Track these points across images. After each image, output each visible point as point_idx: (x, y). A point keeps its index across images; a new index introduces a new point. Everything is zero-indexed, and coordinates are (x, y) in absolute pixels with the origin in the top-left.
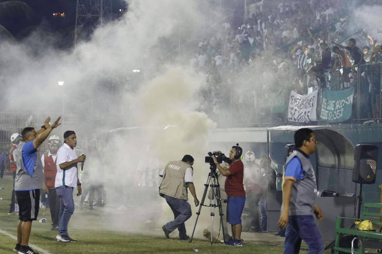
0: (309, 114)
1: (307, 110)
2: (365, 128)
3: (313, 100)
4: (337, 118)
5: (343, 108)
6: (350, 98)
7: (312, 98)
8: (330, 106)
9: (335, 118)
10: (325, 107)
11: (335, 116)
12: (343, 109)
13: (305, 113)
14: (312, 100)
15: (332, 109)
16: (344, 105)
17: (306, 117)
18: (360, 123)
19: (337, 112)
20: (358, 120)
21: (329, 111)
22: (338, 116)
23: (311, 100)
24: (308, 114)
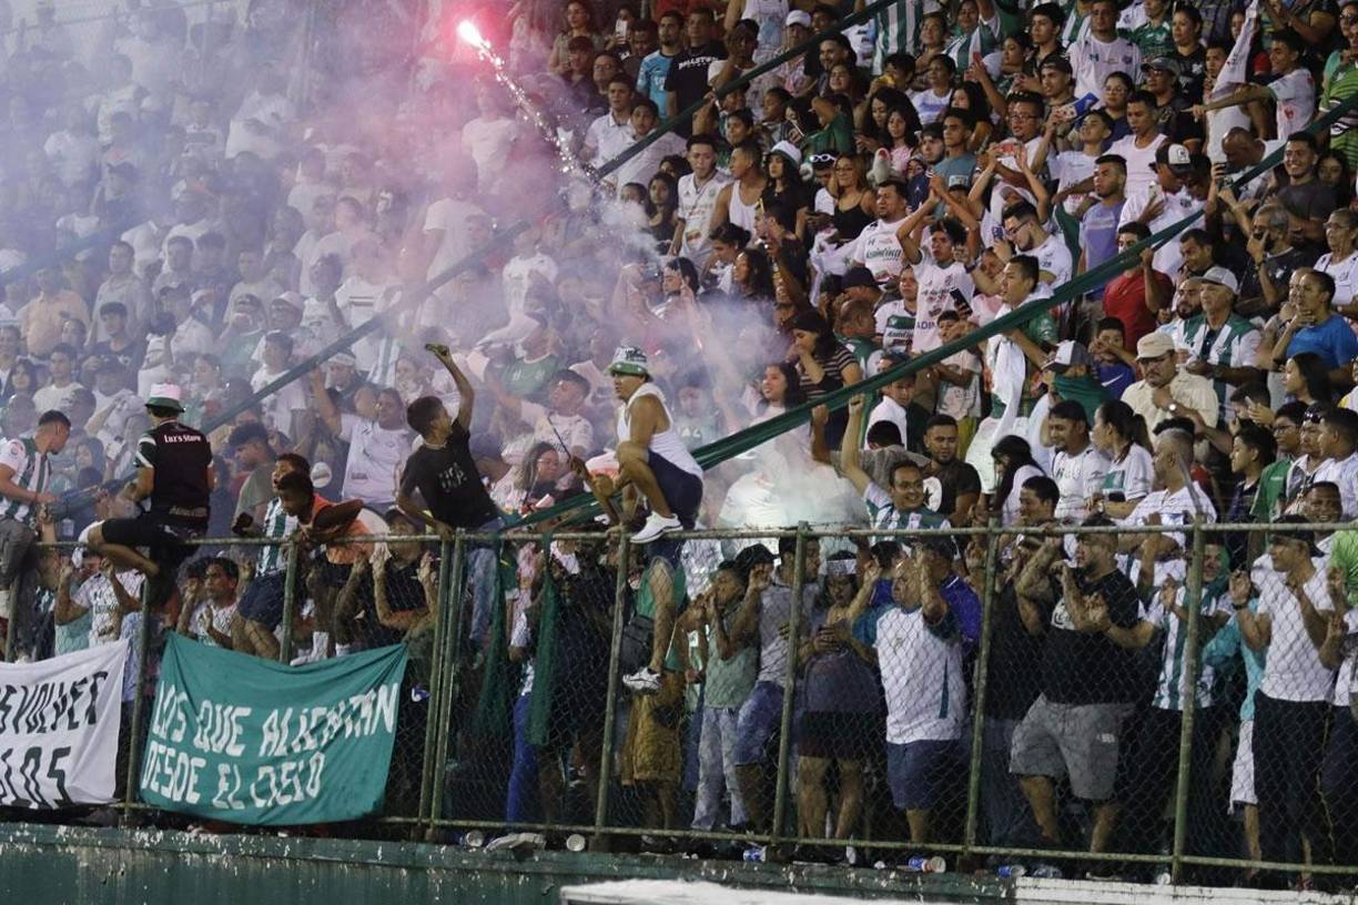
0: (62, 764)
1: (48, 743)
2: (480, 871)
3: (94, 689)
4: (275, 804)
5: (323, 750)
6: (375, 703)
7: (85, 681)
8: (210, 733)
9: (260, 803)
10: (178, 736)
11: (264, 793)
12: (322, 757)
13: (34, 753)
14: (86, 689)
15: (236, 751)
16: (326, 736)
17: (42, 774)
18: (438, 842)
19: (278, 772)
20: (428, 826)
21: (214, 759)
22: (290, 790)
23: (75, 693)
24: (53, 764)
